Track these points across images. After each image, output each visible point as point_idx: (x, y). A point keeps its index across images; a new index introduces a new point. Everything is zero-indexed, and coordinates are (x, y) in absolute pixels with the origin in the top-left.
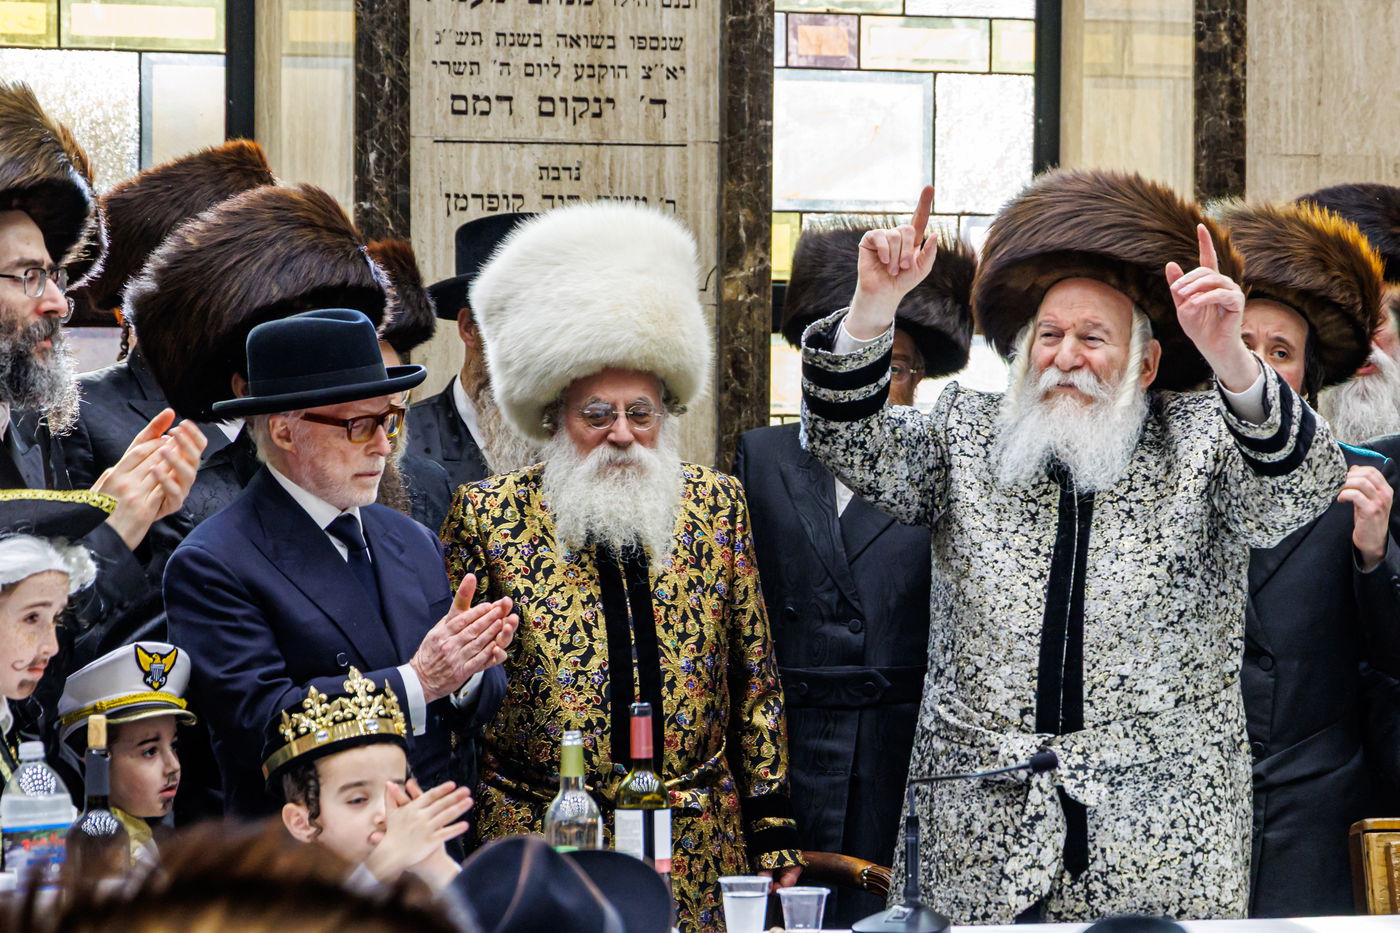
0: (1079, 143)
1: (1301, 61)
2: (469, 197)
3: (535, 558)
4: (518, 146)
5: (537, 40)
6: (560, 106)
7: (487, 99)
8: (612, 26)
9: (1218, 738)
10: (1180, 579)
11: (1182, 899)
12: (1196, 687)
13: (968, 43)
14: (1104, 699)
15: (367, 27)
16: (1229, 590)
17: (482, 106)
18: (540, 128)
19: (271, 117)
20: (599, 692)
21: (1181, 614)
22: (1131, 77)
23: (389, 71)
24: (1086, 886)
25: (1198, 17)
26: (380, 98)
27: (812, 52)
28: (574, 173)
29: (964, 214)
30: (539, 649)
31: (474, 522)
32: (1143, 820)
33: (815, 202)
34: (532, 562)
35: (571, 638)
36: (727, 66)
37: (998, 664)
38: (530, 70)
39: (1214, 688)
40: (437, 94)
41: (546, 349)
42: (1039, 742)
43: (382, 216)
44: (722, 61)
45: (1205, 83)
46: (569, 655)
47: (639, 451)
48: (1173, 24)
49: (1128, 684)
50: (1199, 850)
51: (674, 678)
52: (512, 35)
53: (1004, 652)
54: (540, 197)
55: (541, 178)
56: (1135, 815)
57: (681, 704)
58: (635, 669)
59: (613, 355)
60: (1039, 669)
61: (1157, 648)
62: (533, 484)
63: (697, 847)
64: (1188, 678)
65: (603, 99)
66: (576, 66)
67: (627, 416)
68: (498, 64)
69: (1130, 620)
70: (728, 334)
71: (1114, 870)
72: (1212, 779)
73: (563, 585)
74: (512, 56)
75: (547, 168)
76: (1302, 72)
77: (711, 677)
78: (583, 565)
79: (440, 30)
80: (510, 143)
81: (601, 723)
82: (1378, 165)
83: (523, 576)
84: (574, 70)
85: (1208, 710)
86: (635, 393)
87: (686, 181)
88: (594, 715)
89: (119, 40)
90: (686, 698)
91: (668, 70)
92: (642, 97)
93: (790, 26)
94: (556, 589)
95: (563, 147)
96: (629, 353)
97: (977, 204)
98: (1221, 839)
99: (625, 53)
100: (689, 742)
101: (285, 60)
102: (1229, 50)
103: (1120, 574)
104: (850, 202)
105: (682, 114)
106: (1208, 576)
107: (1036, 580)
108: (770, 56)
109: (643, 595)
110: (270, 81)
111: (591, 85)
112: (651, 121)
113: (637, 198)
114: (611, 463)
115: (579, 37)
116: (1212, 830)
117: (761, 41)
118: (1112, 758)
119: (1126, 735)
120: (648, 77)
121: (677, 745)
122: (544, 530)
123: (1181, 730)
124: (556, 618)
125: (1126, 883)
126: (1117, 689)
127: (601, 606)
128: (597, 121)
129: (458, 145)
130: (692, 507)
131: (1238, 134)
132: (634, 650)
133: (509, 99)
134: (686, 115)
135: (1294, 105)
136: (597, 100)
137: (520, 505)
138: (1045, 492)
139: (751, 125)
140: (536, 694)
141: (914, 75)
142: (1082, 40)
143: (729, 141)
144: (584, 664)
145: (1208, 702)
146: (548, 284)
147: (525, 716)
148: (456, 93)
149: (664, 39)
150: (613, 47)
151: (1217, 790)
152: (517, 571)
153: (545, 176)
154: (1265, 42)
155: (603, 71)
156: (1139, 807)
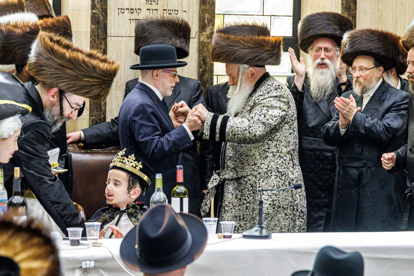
2: (125, 9)
28: (156, 2)
29: (272, 15)
33: (228, 12)
43: (99, 15)
54: (146, 10)
55: (146, 4)
70: (201, 51)
75: (148, 1)
87: (190, 5)
97: (276, 13)
104: (238, 12)
113: (175, 10)
153: (148, 3)
156: (234, 190)
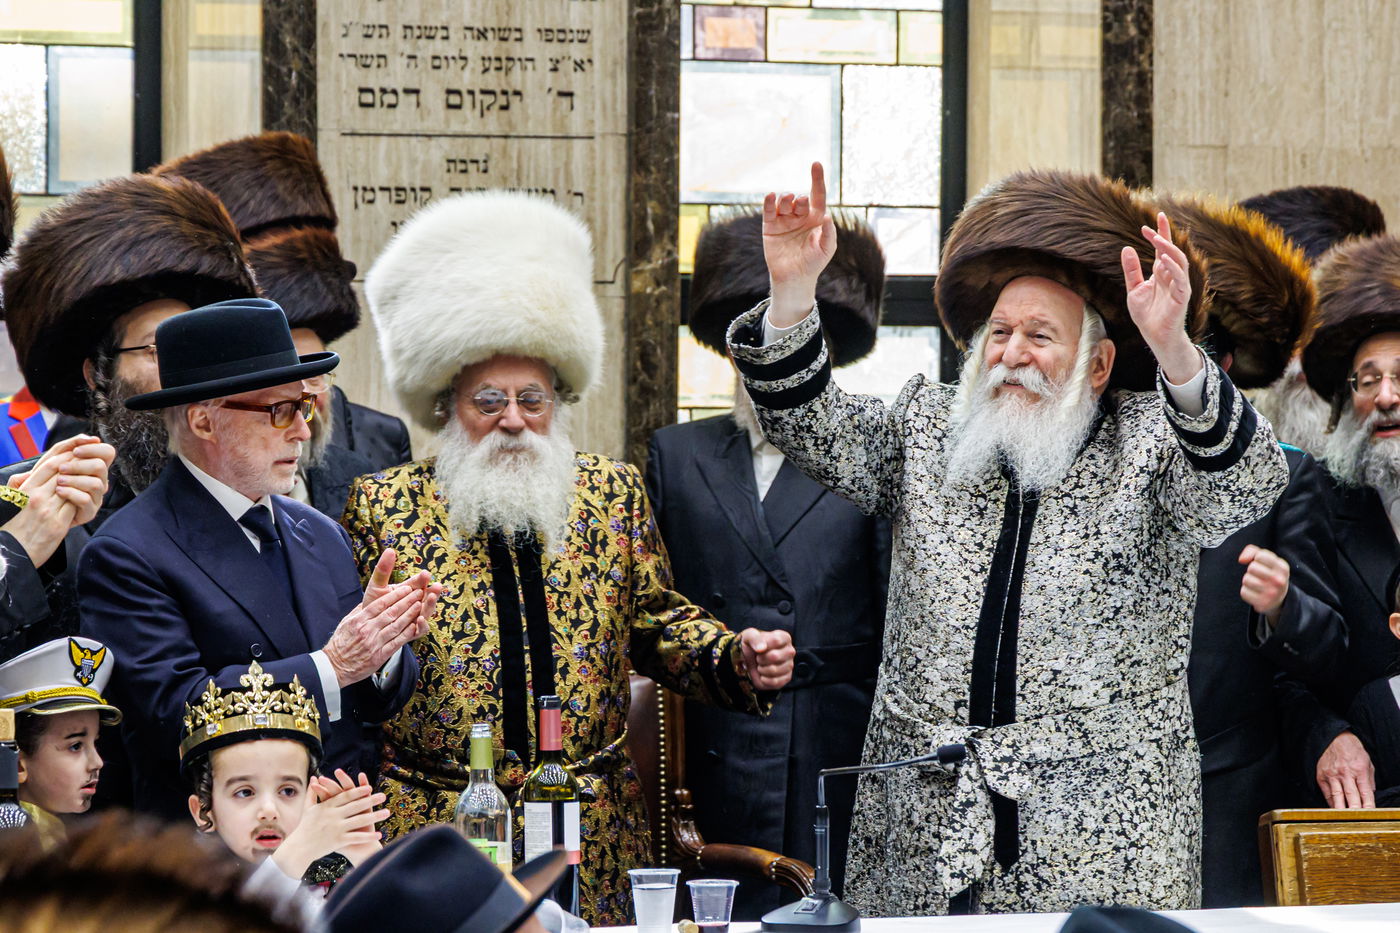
0: (987, 136)
1: (1208, 52)
2: (377, 189)
3: (427, 547)
4: (425, 139)
5: (444, 33)
6: (467, 99)
7: (394, 92)
8: (519, 19)
9: (1156, 734)
10: (1116, 576)
11: (1116, 893)
12: (1134, 683)
13: (875, 35)
14: (1036, 693)
15: (274, 22)
16: (1174, 588)
17: (390, 99)
18: (447, 121)
19: (178, 109)
20: (490, 678)
21: (1117, 611)
22: (1039, 69)
23: (296, 64)
24: (1017, 878)
25: (1105, 9)
26: (286, 91)
27: (719, 44)
28: (482, 166)
29: (871, 206)
30: (431, 637)
31: (367, 512)
32: (1076, 814)
33: (723, 195)
34: (425, 552)
35: (463, 626)
36: (634, 58)
37: (936, 657)
38: (437, 63)
39: (1154, 685)
40: (344, 86)
41: (436, 336)
42: (968, 734)
44: (630, 52)
45: (1112, 75)
46: (460, 642)
47: (530, 437)
48: (1080, 16)
49: (1061, 678)
50: (1133, 845)
51: (567, 665)
52: (419, 27)
53: (941, 645)
54: (447, 190)
55: (449, 171)
56: (1067, 808)
57: (574, 690)
58: (527, 656)
59: (504, 340)
60: (974, 662)
61: (1091, 643)
62: (427, 475)
63: (593, 834)
64: (1123, 674)
65: (510, 91)
66: (483, 59)
67: (518, 402)
68: (405, 57)
69: (1065, 616)
70: (636, 325)
71: (1044, 862)
72: (1149, 775)
73: (455, 573)
74: (419, 49)
75: (453, 161)
76: (1208, 63)
77: (605, 661)
78: (475, 553)
79: (347, 22)
80: (417, 135)
81: (493, 709)
82: (1286, 156)
83: (415, 565)
84: (480, 62)
85: (1146, 706)
86: (525, 379)
87: (594, 173)
88: (485, 702)
89: (26, 34)
90: (579, 684)
91: (576, 63)
92: (550, 90)
93: (698, 18)
94: (448, 577)
95: (470, 140)
96: (519, 339)
97: (885, 196)
98: (1155, 835)
99: (532, 46)
100: (583, 728)
101: (192, 54)
102: (1136, 42)
103: (1057, 569)
105: (590, 106)
106: (1148, 574)
107: (976, 573)
108: (677, 49)
109: (535, 583)
110: (177, 75)
111: (498, 77)
112: (558, 114)
113: (545, 191)
114: (504, 450)
115: (486, 30)
116: (1146, 825)
117: (668, 33)
118: (1041, 751)
119: (1058, 729)
120: (555, 70)
121: (570, 731)
122: (437, 520)
123: (1116, 726)
124: (448, 606)
125: (1058, 876)
126: (1049, 684)
127: (492, 593)
128: (504, 113)
129: (365, 138)
130: (587, 494)
131: (1146, 125)
132: (525, 638)
133: (417, 92)
134: (593, 108)
135: (1202, 96)
136: (505, 93)
137: (413, 495)
138: (996, 488)
139: (658, 116)
140: (429, 682)
141: (822, 68)
142: (989, 33)
143: (637, 134)
144: (475, 651)
145: (1147, 699)
146: (439, 271)
147: (418, 705)
148: (364, 86)
149: (571, 31)
150: (519, 40)
151: (1154, 787)
152: (410, 560)
153: (452, 169)
154: (1172, 34)
155: (511, 64)
156: (1071, 801)
